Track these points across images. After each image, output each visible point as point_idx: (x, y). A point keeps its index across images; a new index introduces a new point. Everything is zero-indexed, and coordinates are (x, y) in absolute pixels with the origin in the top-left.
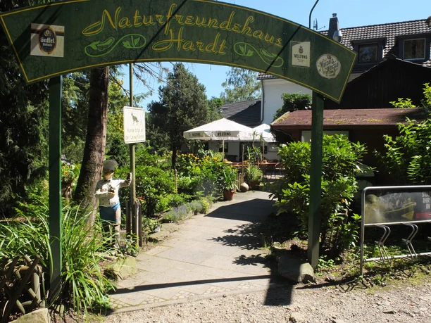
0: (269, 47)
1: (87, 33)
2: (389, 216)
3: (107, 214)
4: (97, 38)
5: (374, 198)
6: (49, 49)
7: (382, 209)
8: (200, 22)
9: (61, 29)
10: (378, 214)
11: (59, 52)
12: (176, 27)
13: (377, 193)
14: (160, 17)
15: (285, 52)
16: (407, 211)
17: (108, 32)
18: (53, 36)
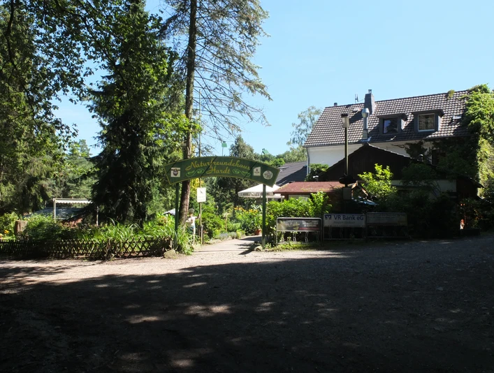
0: (245, 170)
1: (187, 169)
2: (288, 228)
3: (189, 230)
4: (189, 171)
5: (281, 222)
6: (176, 175)
7: (284, 226)
8: (221, 164)
9: (179, 169)
10: (283, 227)
11: (179, 176)
12: (213, 166)
13: (282, 220)
14: (208, 163)
15: (251, 171)
16: (295, 227)
17: (193, 169)
18: (177, 171)
